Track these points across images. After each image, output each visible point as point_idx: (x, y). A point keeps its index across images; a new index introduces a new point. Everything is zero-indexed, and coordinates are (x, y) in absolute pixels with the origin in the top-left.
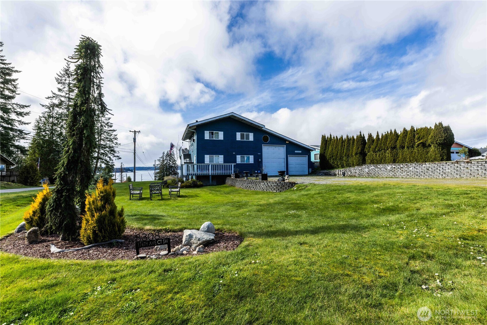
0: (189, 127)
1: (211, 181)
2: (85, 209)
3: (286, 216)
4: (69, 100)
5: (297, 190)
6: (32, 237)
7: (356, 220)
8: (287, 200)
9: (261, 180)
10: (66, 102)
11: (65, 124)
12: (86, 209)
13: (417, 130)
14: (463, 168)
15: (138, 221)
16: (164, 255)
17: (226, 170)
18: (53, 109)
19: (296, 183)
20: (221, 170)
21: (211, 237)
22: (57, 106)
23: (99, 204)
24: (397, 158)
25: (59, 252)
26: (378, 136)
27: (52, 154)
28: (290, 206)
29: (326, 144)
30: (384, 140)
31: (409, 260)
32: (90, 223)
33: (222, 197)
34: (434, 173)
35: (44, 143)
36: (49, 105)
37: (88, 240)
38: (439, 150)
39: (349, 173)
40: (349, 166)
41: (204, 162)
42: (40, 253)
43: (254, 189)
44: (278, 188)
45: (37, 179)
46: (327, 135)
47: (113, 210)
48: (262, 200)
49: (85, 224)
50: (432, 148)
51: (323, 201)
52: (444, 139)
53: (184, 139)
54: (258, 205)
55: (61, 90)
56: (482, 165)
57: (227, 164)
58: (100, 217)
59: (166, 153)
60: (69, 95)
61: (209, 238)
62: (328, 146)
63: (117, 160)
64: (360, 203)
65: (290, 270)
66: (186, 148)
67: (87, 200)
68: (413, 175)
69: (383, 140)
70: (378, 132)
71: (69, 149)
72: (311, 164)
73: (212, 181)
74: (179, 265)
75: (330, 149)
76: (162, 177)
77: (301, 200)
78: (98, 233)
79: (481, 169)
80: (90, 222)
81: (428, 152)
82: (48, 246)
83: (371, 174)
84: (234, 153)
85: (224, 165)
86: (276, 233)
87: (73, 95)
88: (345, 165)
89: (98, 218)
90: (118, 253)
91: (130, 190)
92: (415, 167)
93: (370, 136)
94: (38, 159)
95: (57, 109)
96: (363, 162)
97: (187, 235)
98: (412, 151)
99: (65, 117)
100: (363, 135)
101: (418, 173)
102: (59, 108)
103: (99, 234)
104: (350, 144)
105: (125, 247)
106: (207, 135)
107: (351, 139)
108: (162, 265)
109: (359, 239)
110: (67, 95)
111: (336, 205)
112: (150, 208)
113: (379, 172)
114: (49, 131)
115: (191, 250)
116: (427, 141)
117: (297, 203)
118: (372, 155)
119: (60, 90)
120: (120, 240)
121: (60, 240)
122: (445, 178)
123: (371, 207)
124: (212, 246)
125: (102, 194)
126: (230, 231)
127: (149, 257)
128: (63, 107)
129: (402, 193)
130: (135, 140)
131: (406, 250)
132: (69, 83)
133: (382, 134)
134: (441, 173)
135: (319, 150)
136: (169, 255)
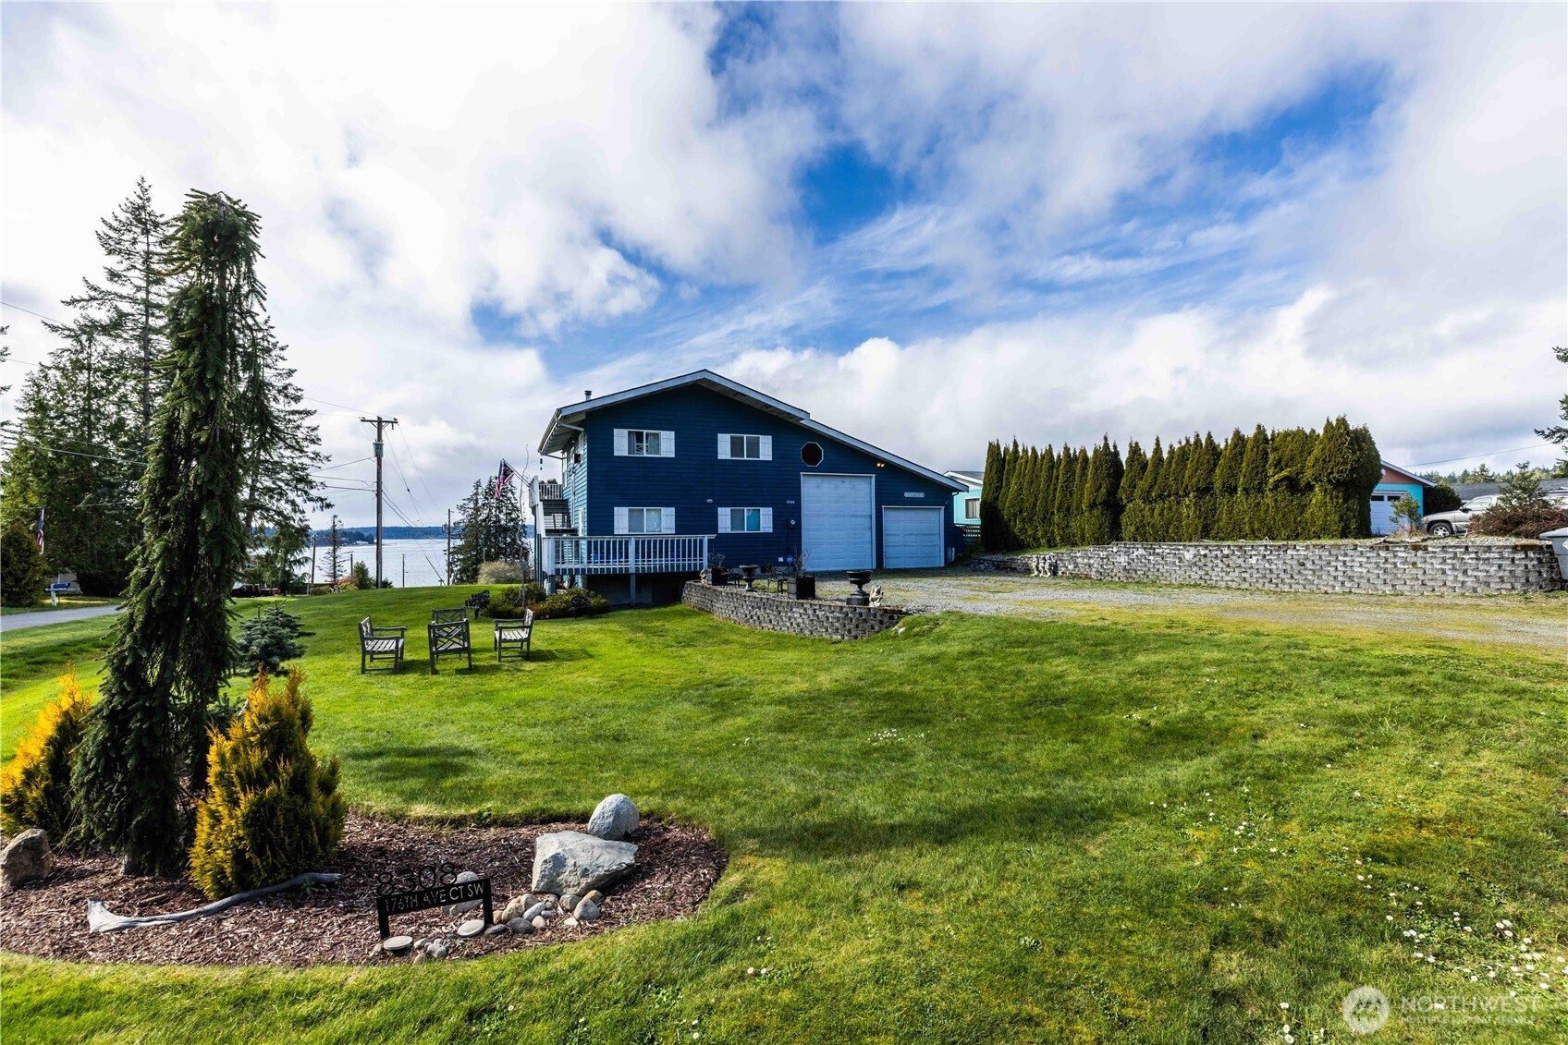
0: (563, 417)
1: (633, 590)
2: (208, 780)
3: (866, 753)
4: (147, 311)
5: (906, 636)
6: (22, 863)
7: (1075, 779)
8: (872, 678)
9: (793, 599)
10: (137, 317)
11: (134, 389)
12: (211, 780)
13: (1273, 439)
14: (1403, 563)
15: (387, 780)
16: (471, 936)
17: (684, 556)
18: (90, 340)
19: (904, 610)
20: (667, 556)
21: (623, 856)
22: (105, 330)
23: (256, 758)
24: (1215, 522)
25: (119, 930)
26: (1158, 450)
27: (88, 496)
28: (883, 705)
29: (1001, 471)
30: (1177, 464)
31: (1212, 948)
32: (223, 827)
33: (668, 657)
34: (1320, 577)
35: (59, 458)
36: (74, 326)
37: (216, 881)
38: (1337, 503)
39: (1070, 567)
40: (1070, 541)
41: (611, 532)
42: (53, 931)
43: (771, 627)
44: (847, 627)
45: (36, 582)
46: (1006, 443)
47: (303, 776)
48: (794, 673)
49: (206, 829)
50: (1317, 495)
51: (981, 688)
52: (1353, 470)
53: (546, 449)
54: (780, 702)
55: (119, 276)
56: (1455, 557)
57: (687, 537)
58: (256, 805)
59: (484, 485)
60: (148, 292)
61: (618, 862)
62: (1007, 479)
63: (318, 511)
64: (1092, 701)
65: (861, 1007)
66: (551, 478)
67: (213, 749)
68: (1261, 581)
69: (1174, 465)
70: (1158, 440)
71: (150, 573)
72: (954, 534)
73: (638, 590)
74: (516, 988)
75: (1014, 487)
76: (473, 564)
77: (916, 682)
78: (250, 858)
79: (1454, 569)
80: (226, 821)
81: (1306, 505)
82: (78, 901)
83: (1136, 571)
84: (710, 501)
85: (678, 541)
86: (830, 835)
87: (162, 292)
88: (1058, 538)
89: (251, 811)
90: (320, 927)
91: (363, 639)
92: (1264, 556)
93: (1135, 450)
94: (38, 512)
95: (105, 340)
96: (1111, 532)
97: (547, 857)
98: (1259, 503)
99: (134, 367)
100: (1115, 447)
101: (1275, 576)
102: (110, 335)
103: (257, 861)
104: (1074, 474)
105: (343, 898)
106: (621, 443)
107: (1076, 458)
108: (463, 989)
109: (1075, 868)
110: (142, 295)
111: (1020, 706)
112: (431, 711)
113: (1161, 567)
114: (76, 416)
115: (560, 910)
116: (1301, 472)
117: (901, 693)
118: (1141, 511)
119: (114, 275)
120: (325, 876)
121: (120, 875)
122: (1350, 592)
123: (1122, 723)
124: (624, 890)
125: (263, 726)
126: (687, 821)
127: (420, 948)
128: (125, 335)
129: (1220, 663)
130: (381, 449)
131: (1206, 907)
132: (148, 254)
133: (1171, 447)
134: (1340, 579)
135: (981, 488)
136: (488, 936)
